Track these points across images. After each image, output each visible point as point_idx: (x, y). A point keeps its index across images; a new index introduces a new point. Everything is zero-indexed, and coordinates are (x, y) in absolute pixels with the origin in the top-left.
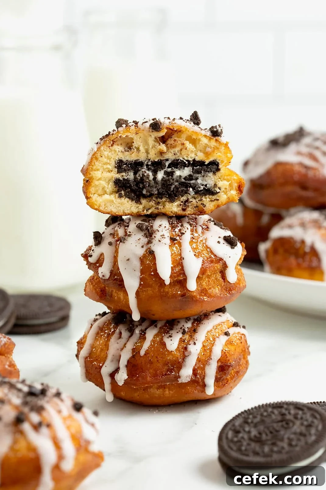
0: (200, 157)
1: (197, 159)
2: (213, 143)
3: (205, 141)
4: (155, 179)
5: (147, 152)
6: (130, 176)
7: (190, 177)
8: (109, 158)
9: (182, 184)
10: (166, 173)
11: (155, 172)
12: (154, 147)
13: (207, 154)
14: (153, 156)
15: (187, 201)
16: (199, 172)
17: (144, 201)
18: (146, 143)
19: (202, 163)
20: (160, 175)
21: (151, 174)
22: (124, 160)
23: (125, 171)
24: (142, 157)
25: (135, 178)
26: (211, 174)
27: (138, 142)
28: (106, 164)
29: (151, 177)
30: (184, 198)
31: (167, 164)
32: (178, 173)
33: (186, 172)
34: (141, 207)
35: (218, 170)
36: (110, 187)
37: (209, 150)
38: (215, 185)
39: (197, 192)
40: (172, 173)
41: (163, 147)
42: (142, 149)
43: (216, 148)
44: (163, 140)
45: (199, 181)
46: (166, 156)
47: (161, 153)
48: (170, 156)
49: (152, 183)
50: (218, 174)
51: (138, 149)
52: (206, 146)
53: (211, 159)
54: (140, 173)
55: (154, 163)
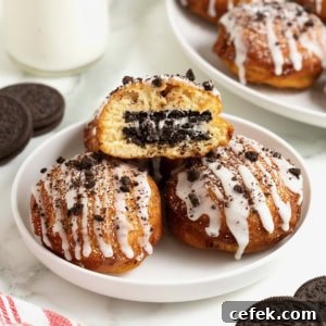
0: (195, 108)
1: (193, 110)
2: (206, 96)
3: (199, 94)
4: (157, 127)
5: (150, 104)
6: (136, 124)
7: (187, 126)
8: (117, 110)
9: (180, 131)
10: (166, 122)
11: (157, 122)
12: (156, 100)
13: (201, 106)
14: (156, 109)
15: (185, 146)
16: (194, 121)
17: (148, 146)
18: (149, 96)
19: (196, 113)
20: (162, 124)
21: (153, 123)
22: (131, 111)
23: (132, 120)
24: (146, 109)
25: (141, 127)
26: (204, 123)
27: (142, 96)
28: (115, 114)
29: (154, 126)
30: (182, 144)
31: (167, 114)
32: (176, 122)
33: (184, 121)
34: (146, 151)
35: (211, 119)
36: (119, 134)
37: (202, 102)
38: (208, 132)
39: (193, 138)
40: (171, 123)
41: (164, 100)
42: (146, 102)
43: (207, 101)
44: (164, 94)
45: (195, 129)
46: (166, 108)
47: (162, 105)
48: (170, 108)
49: (155, 131)
50: (211, 122)
51: (143, 102)
52: (200, 99)
53: (205, 110)
54: (145, 122)
55: (156, 114)
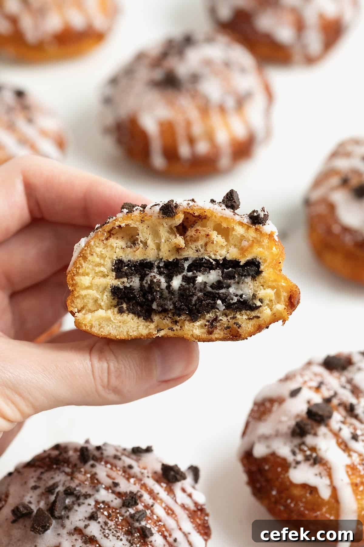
0: (233, 254)
1: (229, 257)
2: (252, 234)
3: (240, 230)
4: (169, 287)
5: (158, 248)
6: (135, 282)
7: (219, 285)
8: (102, 257)
9: (208, 295)
10: (185, 279)
11: (169, 278)
12: (167, 240)
13: (243, 251)
14: (166, 255)
15: (216, 319)
16: (232, 277)
17: (156, 318)
18: (156, 234)
19: (235, 263)
20: (177, 282)
21: (163, 280)
22: (125, 260)
23: (127, 275)
24: (151, 255)
25: (142, 286)
26: (248, 280)
27: (144, 234)
28: (99, 265)
29: (164, 285)
30: (210, 316)
31: (186, 265)
32: (200, 279)
33: (213, 276)
34: (152, 326)
35: (259, 273)
36: (105, 298)
37: (245, 244)
38: (254, 296)
39: (229, 306)
40: (193, 280)
41: (180, 241)
42: (151, 243)
43: (256, 242)
44: (182, 229)
45: (232, 290)
46: (185, 254)
47: (178, 249)
48: (191, 254)
49: (166, 292)
50: (260, 279)
51: (145, 244)
52: (242, 238)
53: (249, 257)
54: (148, 278)
55: (168, 264)
